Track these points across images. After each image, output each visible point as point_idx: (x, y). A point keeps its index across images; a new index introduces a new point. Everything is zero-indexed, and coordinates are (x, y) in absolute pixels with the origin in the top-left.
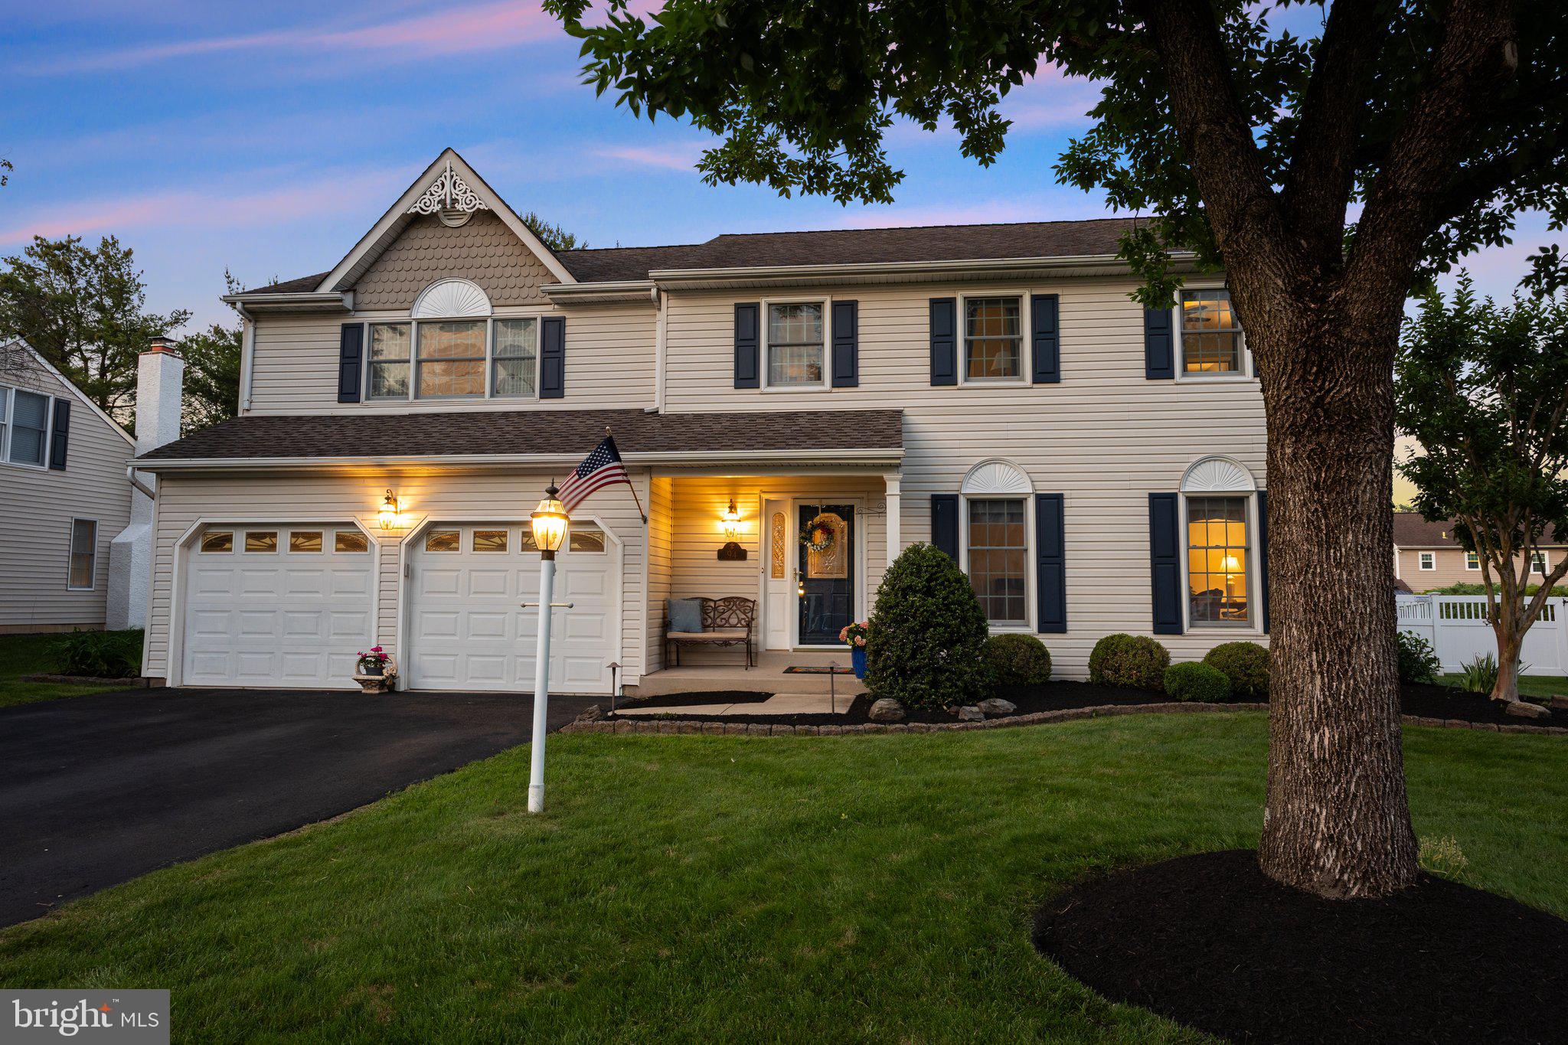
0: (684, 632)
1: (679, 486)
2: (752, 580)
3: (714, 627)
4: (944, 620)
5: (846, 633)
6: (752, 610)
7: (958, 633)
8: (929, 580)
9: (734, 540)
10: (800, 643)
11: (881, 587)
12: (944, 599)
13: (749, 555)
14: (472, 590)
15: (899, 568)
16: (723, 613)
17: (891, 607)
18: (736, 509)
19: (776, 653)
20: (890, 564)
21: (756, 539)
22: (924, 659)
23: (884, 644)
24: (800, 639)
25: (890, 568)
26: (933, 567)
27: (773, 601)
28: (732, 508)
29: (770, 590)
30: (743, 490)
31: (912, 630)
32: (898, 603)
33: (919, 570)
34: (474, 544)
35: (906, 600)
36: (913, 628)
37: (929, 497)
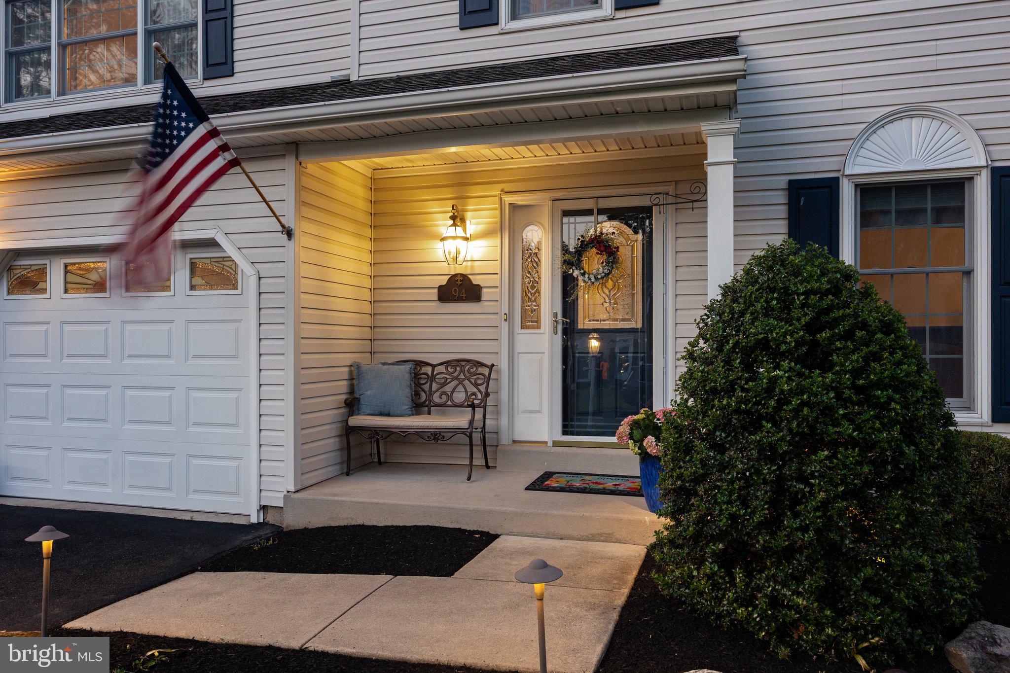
0: (381, 414)
1: (381, 189)
2: (489, 333)
3: (429, 407)
4: (858, 428)
5: (628, 430)
6: (488, 379)
7: (895, 462)
8: (812, 328)
9: (459, 270)
10: (565, 433)
11: (694, 344)
12: (856, 373)
13: (486, 294)
14: (65, 354)
15: (735, 300)
16: (445, 384)
17: (714, 391)
18: (463, 220)
19: (525, 447)
20: (714, 293)
21: (495, 267)
22: (804, 529)
23: (698, 479)
24: (565, 426)
25: (714, 301)
26: (824, 294)
27: (524, 364)
28: (457, 219)
29: (519, 347)
30: (476, 191)
31: (769, 453)
32: (733, 383)
33: (786, 306)
34: (66, 283)
35: (754, 377)
36: (772, 447)
37: (784, 185)
